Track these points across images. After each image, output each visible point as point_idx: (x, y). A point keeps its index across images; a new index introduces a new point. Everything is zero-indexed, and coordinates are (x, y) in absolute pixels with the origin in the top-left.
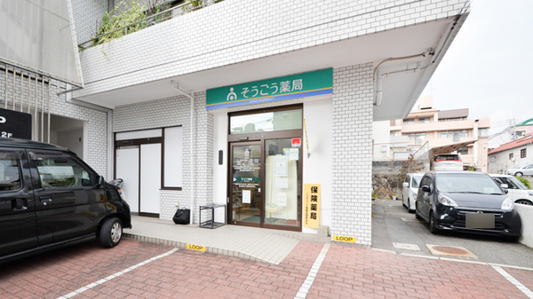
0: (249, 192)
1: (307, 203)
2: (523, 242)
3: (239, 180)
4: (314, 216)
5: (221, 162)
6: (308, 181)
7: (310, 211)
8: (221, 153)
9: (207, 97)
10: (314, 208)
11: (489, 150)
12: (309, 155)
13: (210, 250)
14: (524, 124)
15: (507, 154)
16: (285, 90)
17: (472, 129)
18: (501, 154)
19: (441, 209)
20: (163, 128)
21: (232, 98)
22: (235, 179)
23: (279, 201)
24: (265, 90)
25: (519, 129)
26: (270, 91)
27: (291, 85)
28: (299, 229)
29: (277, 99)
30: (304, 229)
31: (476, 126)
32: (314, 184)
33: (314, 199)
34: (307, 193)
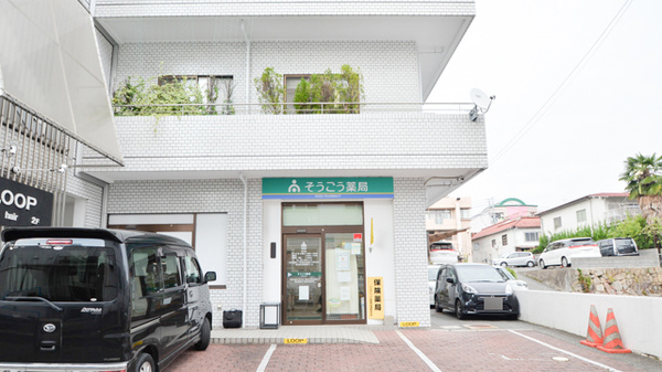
0: (307, 287)
1: (371, 294)
2: (521, 318)
3: (294, 275)
4: (378, 308)
5: (273, 255)
6: (370, 274)
7: (374, 303)
8: (273, 246)
9: (263, 185)
10: (378, 299)
11: (472, 235)
12: (370, 250)
13: (312, 341)
14: (501, 205)
15: (490, 240)
16: (351, 189)
17: (454, 209)
18: (483, 241)
19: (466, 296)
20: (195, 214)
21: (294, 190)
22: (289, 275)
23: (341, 296)
24: (331, 187)
25: (498, 210)
26: (337, 189)
27: (357, 186)
28: (364, 322)
29: (343, 196)
30: (368, 321)
31: (458, 206)
32: (377, 277)
33: (378, 291)
34: (370, 286)
